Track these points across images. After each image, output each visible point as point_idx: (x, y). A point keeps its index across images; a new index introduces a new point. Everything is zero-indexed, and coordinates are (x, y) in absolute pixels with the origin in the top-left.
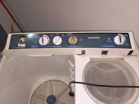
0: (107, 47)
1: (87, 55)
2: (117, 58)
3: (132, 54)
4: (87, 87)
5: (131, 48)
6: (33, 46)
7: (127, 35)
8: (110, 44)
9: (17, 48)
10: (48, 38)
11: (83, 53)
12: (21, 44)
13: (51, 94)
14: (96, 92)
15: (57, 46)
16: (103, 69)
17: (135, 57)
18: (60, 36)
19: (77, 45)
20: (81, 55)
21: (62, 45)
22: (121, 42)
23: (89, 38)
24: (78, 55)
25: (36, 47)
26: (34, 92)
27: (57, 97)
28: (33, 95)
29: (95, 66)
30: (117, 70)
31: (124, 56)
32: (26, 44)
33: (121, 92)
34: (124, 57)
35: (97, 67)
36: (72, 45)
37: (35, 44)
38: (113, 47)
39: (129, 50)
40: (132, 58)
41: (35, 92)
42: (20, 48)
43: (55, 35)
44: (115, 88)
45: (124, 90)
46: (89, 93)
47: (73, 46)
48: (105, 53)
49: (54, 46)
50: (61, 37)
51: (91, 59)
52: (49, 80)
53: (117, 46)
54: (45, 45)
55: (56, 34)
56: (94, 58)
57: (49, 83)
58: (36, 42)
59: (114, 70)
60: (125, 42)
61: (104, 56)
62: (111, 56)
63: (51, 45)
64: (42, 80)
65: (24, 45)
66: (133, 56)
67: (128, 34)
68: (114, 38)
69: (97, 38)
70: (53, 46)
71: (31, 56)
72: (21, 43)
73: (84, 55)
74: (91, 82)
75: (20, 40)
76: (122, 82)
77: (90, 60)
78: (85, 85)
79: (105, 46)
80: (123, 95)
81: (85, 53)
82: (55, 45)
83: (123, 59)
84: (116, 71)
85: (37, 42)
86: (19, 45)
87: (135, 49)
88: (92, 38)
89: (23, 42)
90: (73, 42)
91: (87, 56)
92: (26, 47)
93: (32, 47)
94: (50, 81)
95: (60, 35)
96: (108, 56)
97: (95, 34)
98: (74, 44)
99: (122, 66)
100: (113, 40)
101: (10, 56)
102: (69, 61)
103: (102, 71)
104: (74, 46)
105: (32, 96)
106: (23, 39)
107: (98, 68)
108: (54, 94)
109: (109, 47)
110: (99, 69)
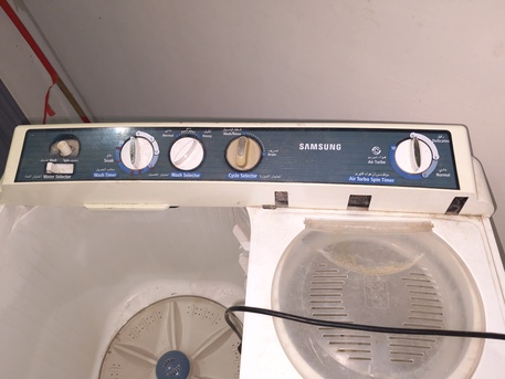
0: (368, 180)
1: (297, 210)
2: (406, 224)
3: (463, 211)
4: (288, 328)
5: (458, 188)
6: (100, 173)
7: (443, 139)
8: (378, 171)
9: (45, 177)
10: (155, 144)
11: (282, 200)
12: (58, 165)
13: (175, 348)
14: (316, 346)
15: (186, 175)
16: (351, 262)
17: (475, 221)
18: (196, 138)
19: (260, 172)
20: (274, 207)
21: (204, 172)
22: (419, 165)
23: (301, 147)
24: (265, 207)
25: (110, 175)
26: (116, 337)
27: (193, 357)
28: (109, 348)
29: (322, 251)
30: (402, 269)
31: (434, 215)
32: (74, 163)
33: (411, 350)
34: (433, 222)
35: (327, 255)
36: (239, 172)
37: (109, 166)
38: (392, 181)
39: (451, 194)
40: (461, 224)
41: (119, 337)
42: (55, 177)
43: (179, 133)
44: (388, 335)
45: (421, 344)
46: (293, 350)
47: (243, 176)
48: (360, 202)
49: (173, 175)
50: (201, 142)
51: (308, 223)
52: (170, 296)
53: (404, 180)
54: (140, 168)
55: (184, 129)
56: (321, 221)
57: (170, 306)
58: (110, 158)
59: (390, 269)
60: (435, 164)
61: (358, 216)
62: (383, 214)
63: (163, 168)
64: (142, 295)
65: (68, 169)
66: (466, 218)
67: (448, 134)
68: (393, 148)
69: (332, 147)
70: (170, 173)
71: (95, 206)
72: (60, 159)
73: (283, 210)
74: (303, 308)
75: (54, 150)
76: (415, 315)
77: (303, 227)
78: (279, 320)
79: (361, 177)
80: (417, 365)
81: (287, 203)
82: (179, 171)
83: (428, 227)
84: (397, 270)
85: (113, 157)
86: (50, 167)
87: (473, 191)
88: (314, 147)
89: (66, 157)
90: (241, 159)
91: (295, 214)
92: (74, 177)
93: (96, 175)
94: (175, 298)
95: (197, 134)
96: (374, 215)
97: (324, 133)
98: (248, 167)
99: (422, 255)
100: (390, 156)
101: (22, 207)
102: (237, 231)
103: (345, 270)
104: (247, 176)
105: (108, 352)
106: (64, 147)
107: (332, 260)
108: (185, 348)
109: (374, 180)
110: (336, 262)
